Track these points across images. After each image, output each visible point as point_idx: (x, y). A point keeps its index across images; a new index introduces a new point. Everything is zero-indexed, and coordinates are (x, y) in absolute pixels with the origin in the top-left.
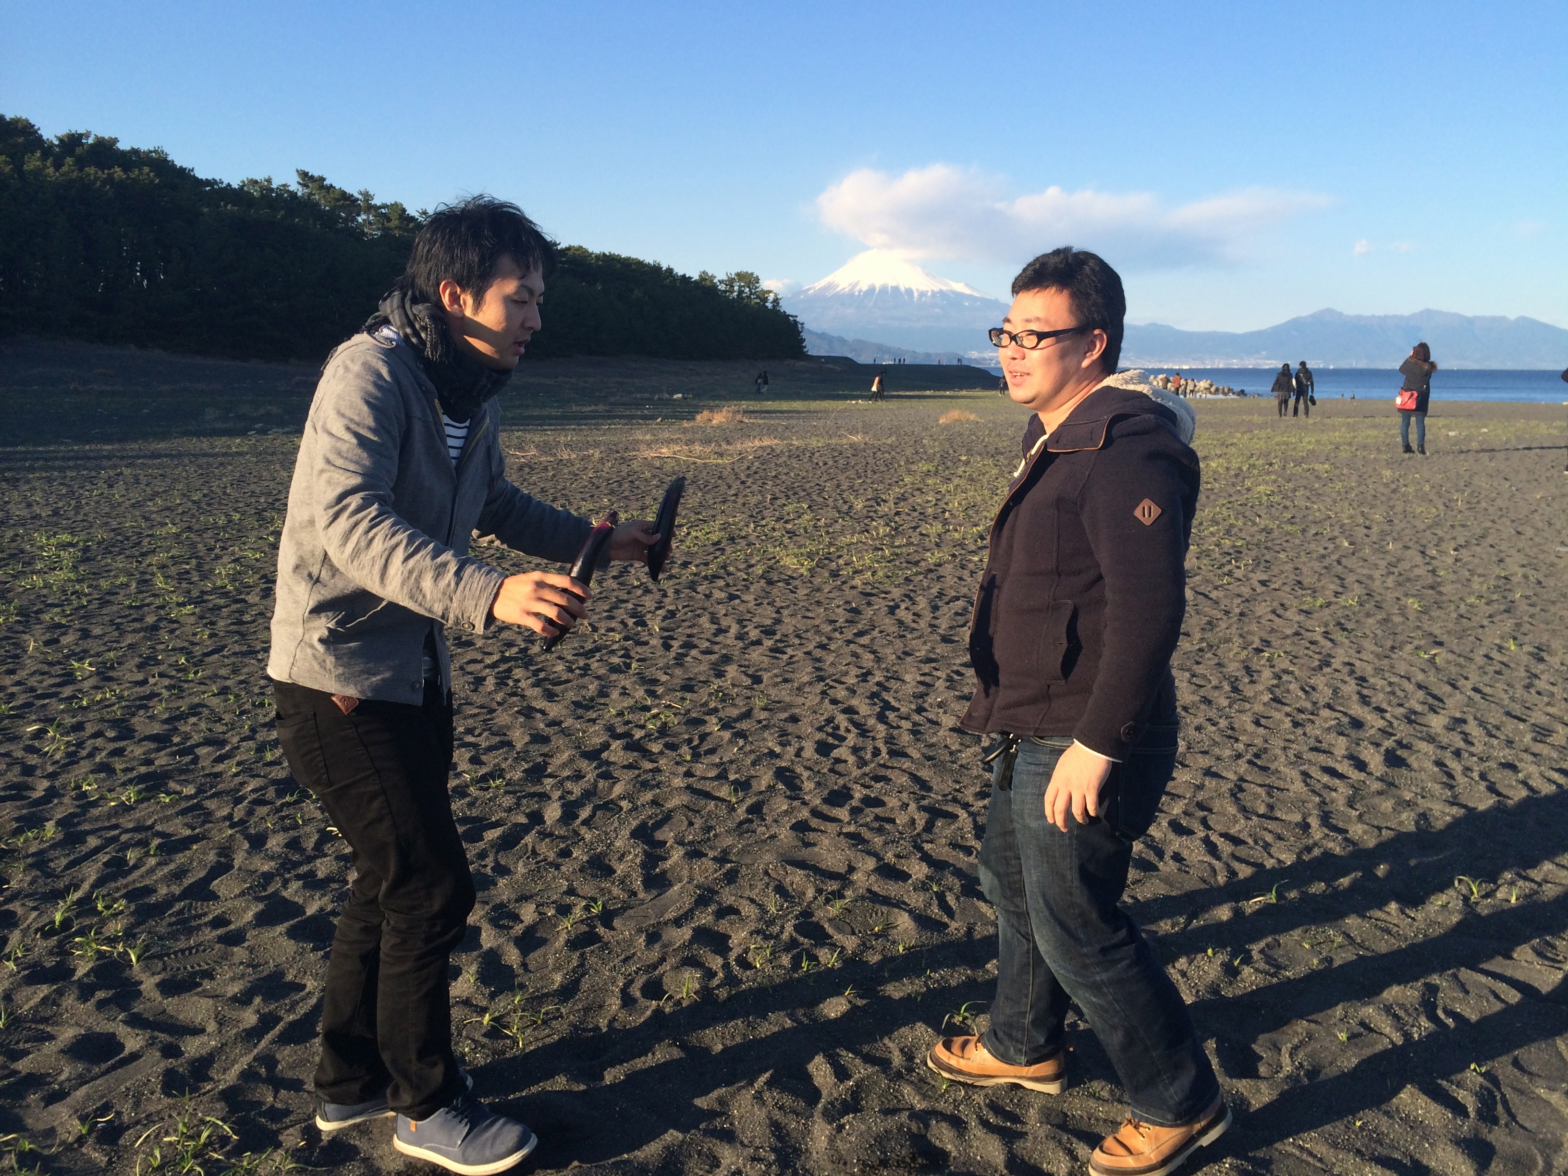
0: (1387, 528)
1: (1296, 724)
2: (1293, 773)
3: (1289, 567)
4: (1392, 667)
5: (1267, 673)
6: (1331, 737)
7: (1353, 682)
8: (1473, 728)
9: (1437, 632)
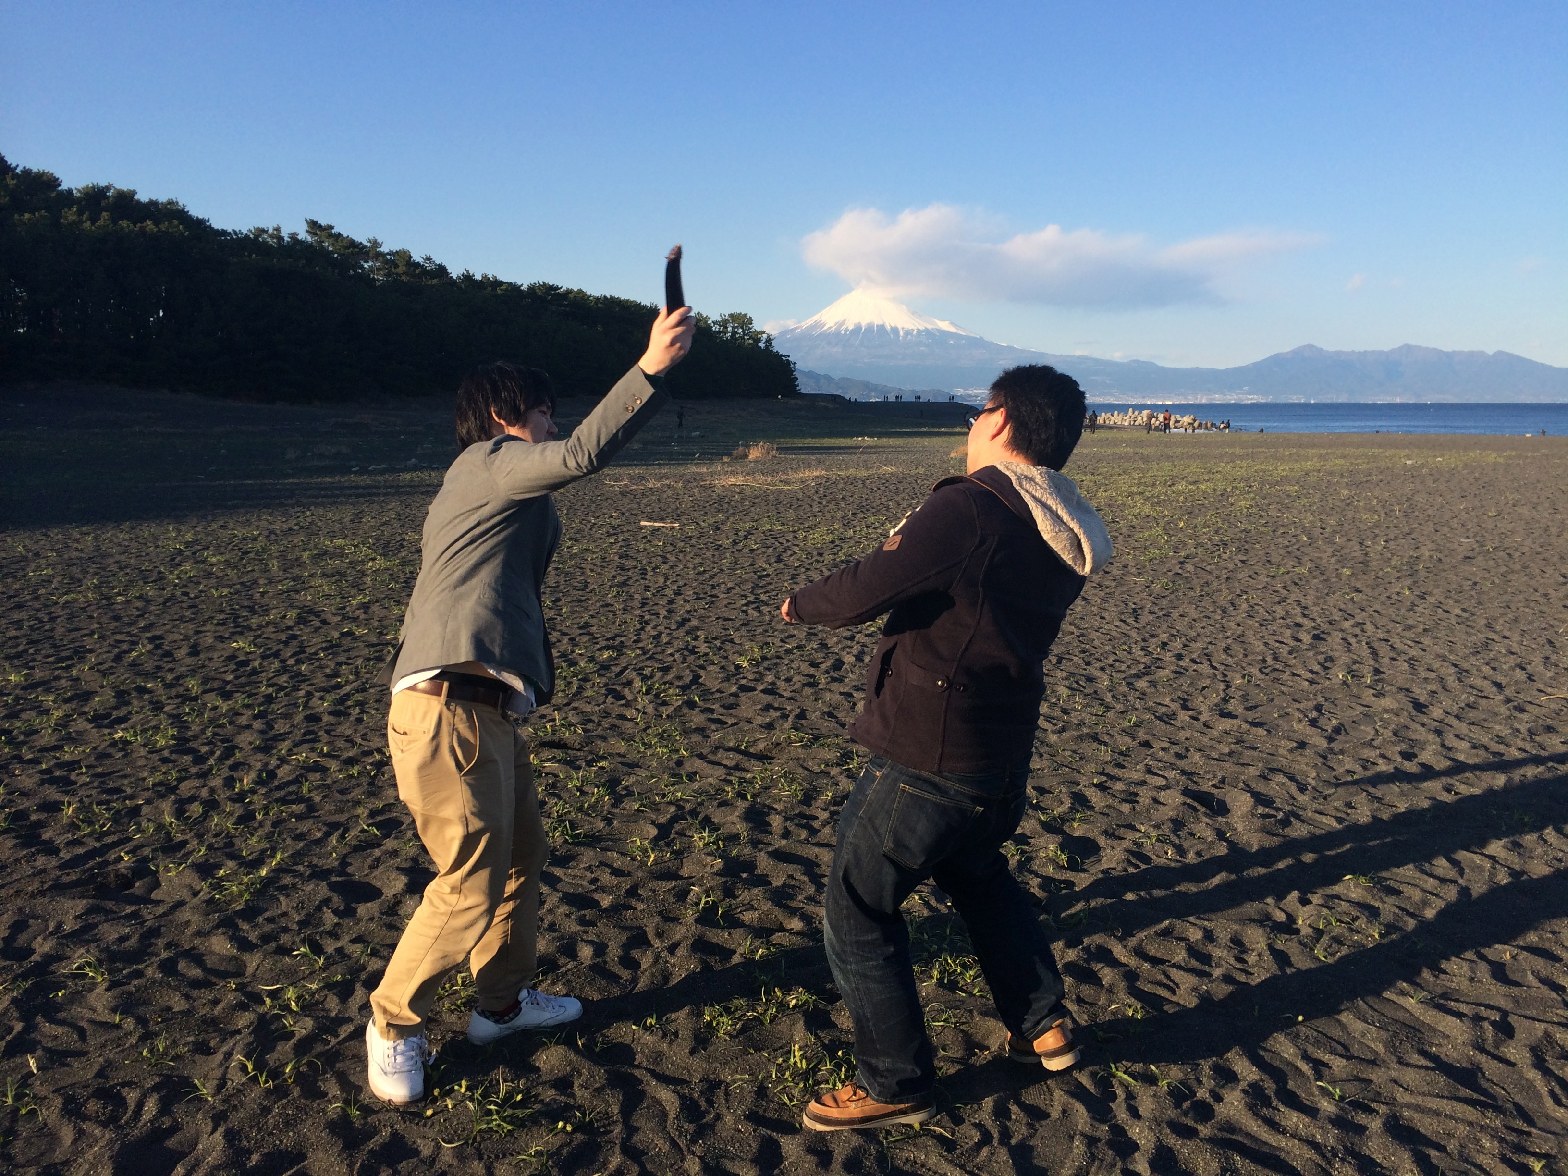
0: (1338, 529)
1: (1261, 625)
2: (1260, 643)
3: (1261, 553)
4: (1325, 603)
5: (1245, 606)
6: (1283, 630)
7: (1299, 609)
8: (1369, 627)
9: (1359, 585)
